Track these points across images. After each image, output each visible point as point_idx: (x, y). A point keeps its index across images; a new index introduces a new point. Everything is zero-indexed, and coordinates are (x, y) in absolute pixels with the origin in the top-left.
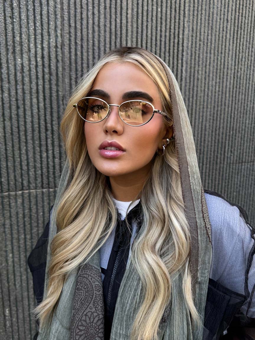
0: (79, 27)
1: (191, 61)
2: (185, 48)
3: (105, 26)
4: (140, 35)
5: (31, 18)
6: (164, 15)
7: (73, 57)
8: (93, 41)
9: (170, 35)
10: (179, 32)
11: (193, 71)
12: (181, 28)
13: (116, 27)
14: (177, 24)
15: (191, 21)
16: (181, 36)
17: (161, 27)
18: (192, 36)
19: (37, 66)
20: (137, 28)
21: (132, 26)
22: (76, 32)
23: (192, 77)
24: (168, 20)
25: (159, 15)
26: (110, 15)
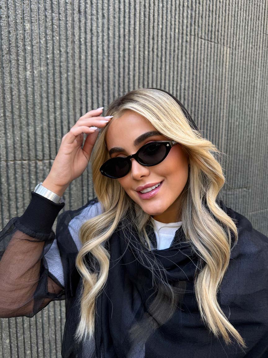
0: (198, 75)
1: (261, 99)
2: (258, 90)
3: (213, 74)
4: (232, 80)
5: (172, 69)
6: (247, 66)
7: (194, 97)
8: (206, 85)
9: (250, 80)
10: (255, 78)
11: (262, 106)
12: (256, 75)
13: (219, 75)
14: (254, 72)
15: (262, 70)
16: (256, 81)
17: (245, 75)
18: (262, 81)
20: (231, 75)
21: (228, 74)
22: (196, 79)
23: (261, 111)
24: (249, 70)
25: (244, 66)
26: (217, 67)
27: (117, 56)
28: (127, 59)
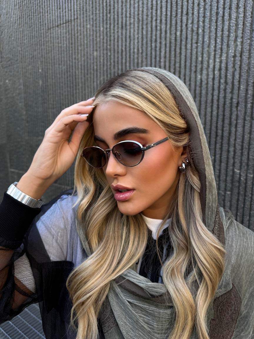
19: (214, 79)
27: (149, 49)
28: (158, 49)
